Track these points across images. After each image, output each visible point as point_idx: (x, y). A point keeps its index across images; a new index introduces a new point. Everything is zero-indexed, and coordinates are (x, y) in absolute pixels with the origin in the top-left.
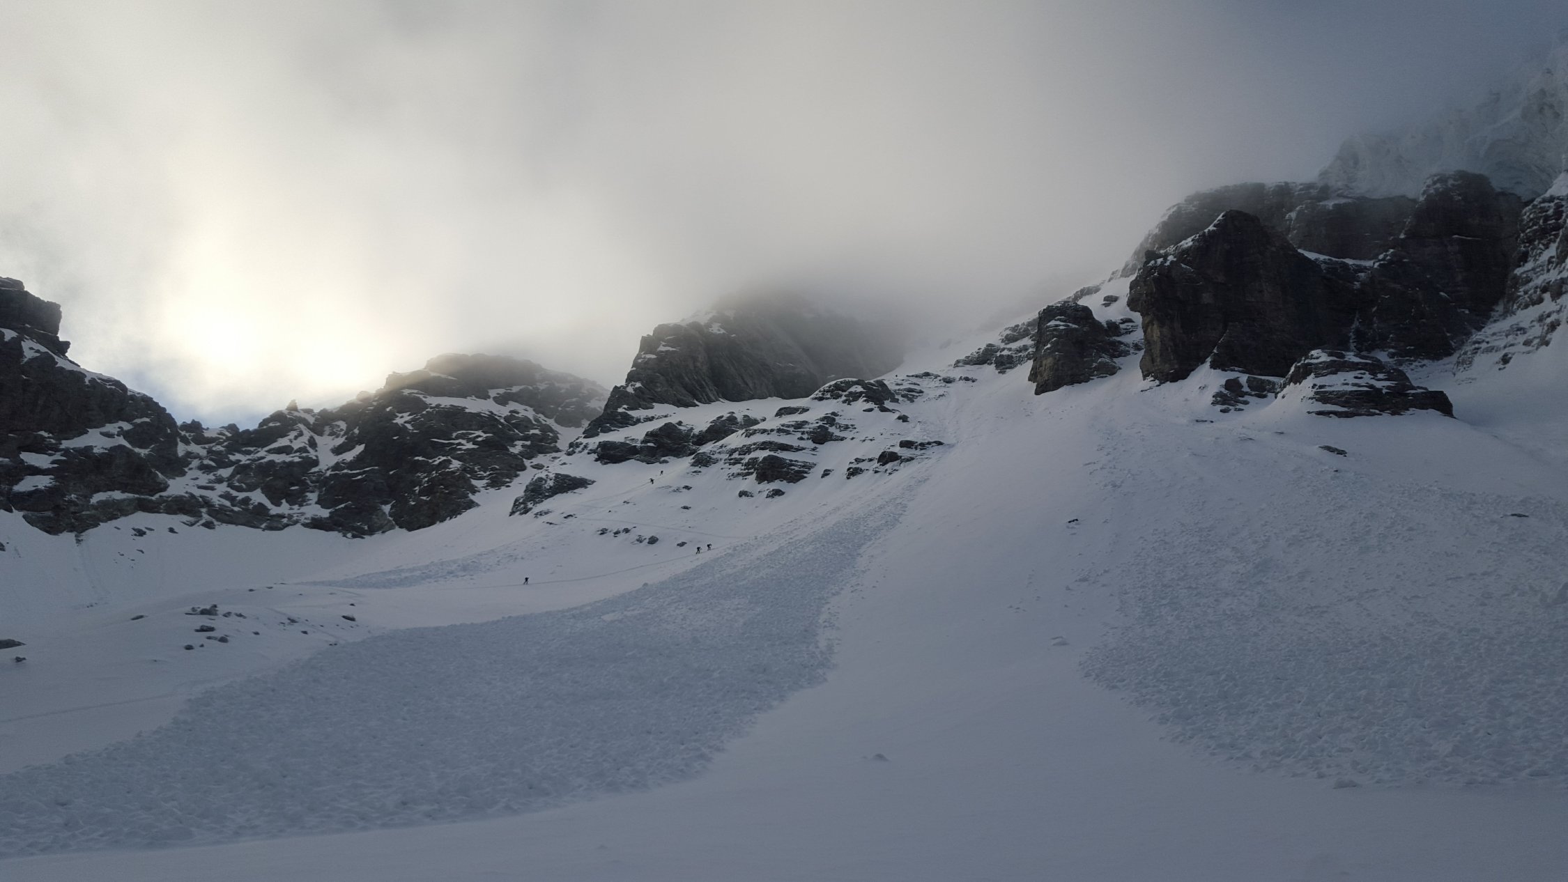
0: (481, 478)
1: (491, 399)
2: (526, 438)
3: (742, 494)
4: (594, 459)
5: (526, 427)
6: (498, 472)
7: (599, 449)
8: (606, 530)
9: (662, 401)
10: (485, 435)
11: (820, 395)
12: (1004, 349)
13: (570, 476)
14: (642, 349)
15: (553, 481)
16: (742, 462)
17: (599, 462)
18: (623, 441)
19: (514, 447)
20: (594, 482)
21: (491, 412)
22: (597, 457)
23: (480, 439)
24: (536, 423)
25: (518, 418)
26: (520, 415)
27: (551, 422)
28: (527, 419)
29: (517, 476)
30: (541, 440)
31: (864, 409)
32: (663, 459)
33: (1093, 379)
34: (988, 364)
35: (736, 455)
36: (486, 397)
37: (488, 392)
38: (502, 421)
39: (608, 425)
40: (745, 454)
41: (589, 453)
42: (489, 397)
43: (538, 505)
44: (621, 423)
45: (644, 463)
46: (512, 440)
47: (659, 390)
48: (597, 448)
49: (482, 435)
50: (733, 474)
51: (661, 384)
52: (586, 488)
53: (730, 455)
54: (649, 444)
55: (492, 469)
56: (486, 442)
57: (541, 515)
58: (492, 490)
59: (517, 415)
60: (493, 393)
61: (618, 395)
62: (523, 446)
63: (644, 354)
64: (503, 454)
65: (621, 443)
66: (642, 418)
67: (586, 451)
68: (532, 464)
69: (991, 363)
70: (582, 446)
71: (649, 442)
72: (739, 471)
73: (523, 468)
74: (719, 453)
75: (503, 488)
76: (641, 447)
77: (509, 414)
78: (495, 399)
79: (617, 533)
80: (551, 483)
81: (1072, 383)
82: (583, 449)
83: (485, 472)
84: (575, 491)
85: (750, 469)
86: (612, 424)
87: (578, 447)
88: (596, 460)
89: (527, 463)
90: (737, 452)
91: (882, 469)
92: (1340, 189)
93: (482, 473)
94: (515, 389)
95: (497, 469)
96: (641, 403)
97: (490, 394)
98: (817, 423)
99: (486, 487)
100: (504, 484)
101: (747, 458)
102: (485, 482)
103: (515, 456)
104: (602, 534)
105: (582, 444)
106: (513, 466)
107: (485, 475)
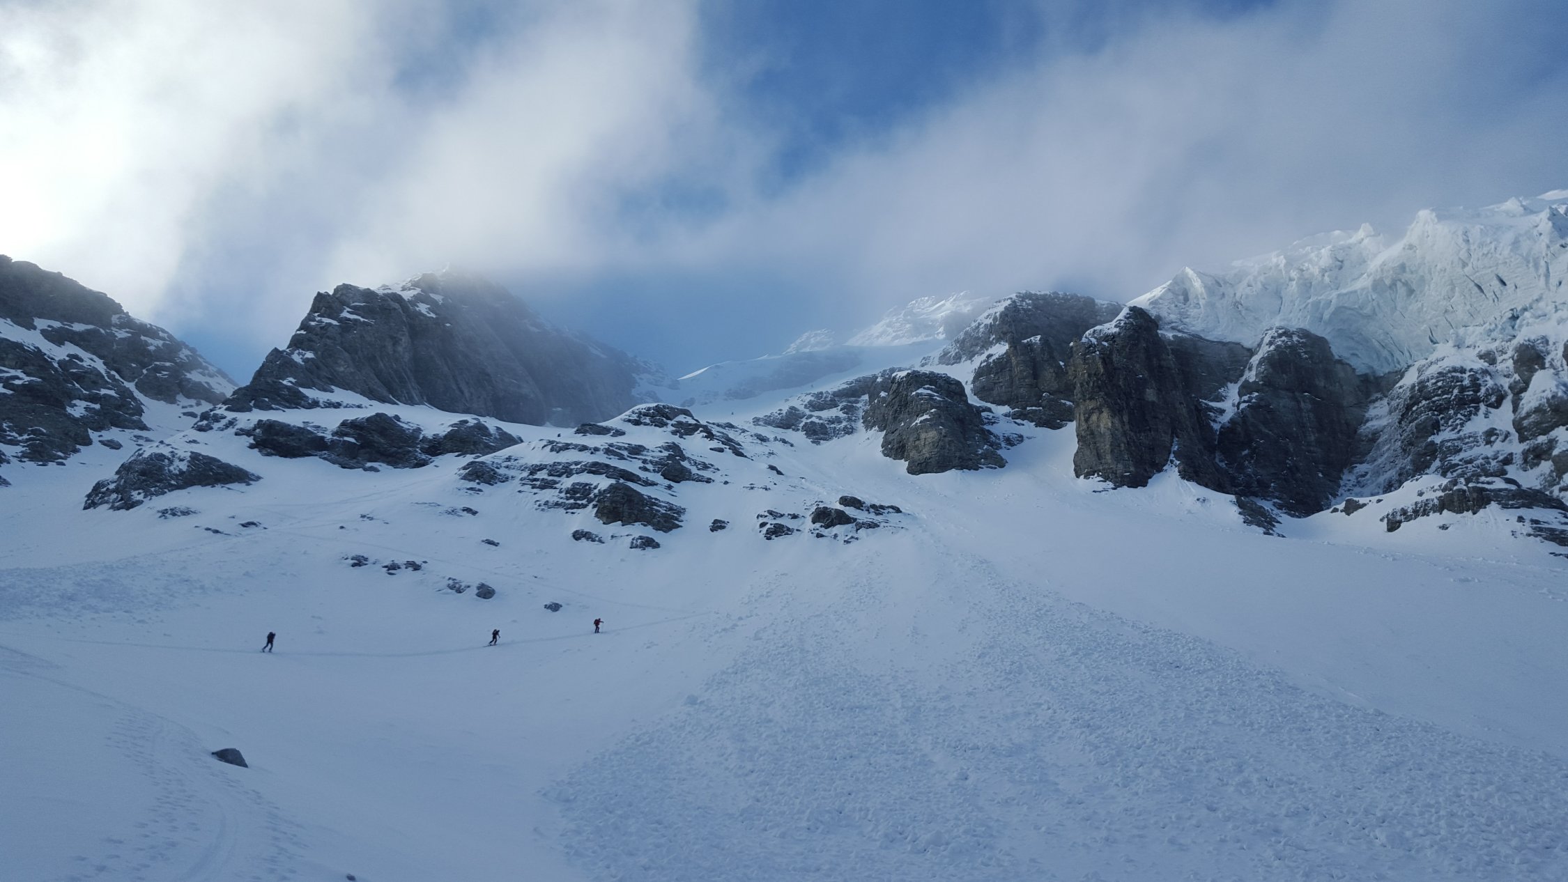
0: (13, 442)
1: (38, 331)
2: (93, 399)
3: (578, 536)
4: (248, 444)
5: (94, 382)
6: (45, 437)
7: (258, 431)
8: (366, 559)
9: (346, 386)
10: (27, 379)
11: (635, 417)
12: (811, 416)
13: (219, 461)
14: (315, 309)
15: (185, 462)
16: (557, 486)
17: (256, 450)
18: (302, 425)
19: (73, 407)
20: (258, 478)
21: (37, 348)
22: (252, 441)
23: (17, 382)
24: (110, 381)
25: (82, 367)
26: (85, 364)
27: (131, 386)
28: (94, 371)
29: (76, 451)
30: (119, 407)
31: (712, 447)
32: (369, 464)
33: (982, 468)
34: (793, 430)
35: (542, 475)
36: (30, 326)
37: (33, 320)
38: (56, 365)
39: (267, 399)
40: (559, 476)
41: (236, 434)
42: (35, 328)
43: (154, 497)
44: (288, 402)
45: (337, 466)
46: (71, 396)
47: (342, 369)
48: (254, 429)
49: (22, 378)
50: (546, 503)
51: (345, 362)
52: (248, 484)
53: (532, 473)
54: (346, 439)
55: (33, 432)
56: (27, 388)
57: (174, 514)
58: (30, 465)
59: (79, 363)
60: (41, 323)
61: (277, 362)
62: (86, 409)
63: (319, 316)
64: (56, 413)
65: (299, 427)
66: (321, 401)
67: (232, 430)
68: (101, 439)
69: (798, 430)
70: (224, 422)
71: (347, 435)
72: (556, 499)
73: (88, 442)
74: (507, 467)
75: (52, 465)
76: (332, 441)
77: (67, 359)
78: (43, 332)
79: (392, 568)
80: (184, 466)
81: (961, 467)
82: (227, 426)
83: (21, 435)
84: (228, 486)
85: (579, 499)
86: (273, 400)
87: (218, 421)
88: (252, 447)
89: (93, 435)
90: (545, 471)
91: (825, 532)
92: (1172, 322)
93: (14, 434)
94: (78, 327)
95: (43, 434)
96: (316, 380)
97: (35, 323)
98: (661, 452)
99: (21, 458)
100: (53, 458)
101: (567, 483)
102: (18, 449)
103: (75, 420)
104: (354, 565)
105: (225, 417)
106: (72, 434)
107: (20, 438)
